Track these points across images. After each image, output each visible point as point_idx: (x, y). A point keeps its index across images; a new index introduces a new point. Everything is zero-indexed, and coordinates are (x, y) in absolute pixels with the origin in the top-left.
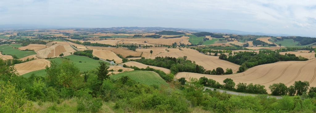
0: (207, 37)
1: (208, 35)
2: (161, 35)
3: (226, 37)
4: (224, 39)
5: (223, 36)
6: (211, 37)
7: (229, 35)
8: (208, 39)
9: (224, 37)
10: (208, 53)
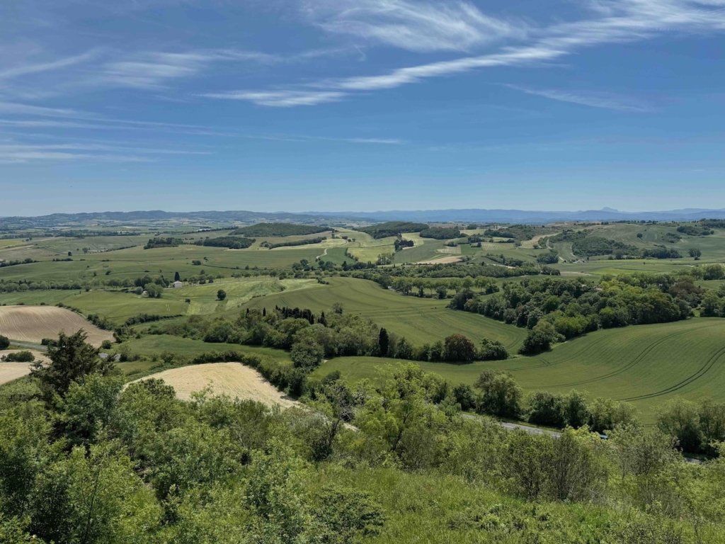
0: (406, 237)
1: (408, 231)
2: (252, 238)
3: (470, 235)
4: (465, 239)
5: (461, 232)
6: (421, 236)
7: (482, 227)
8: (411, 244)
9: (463, 236)
10: (415, 290)
